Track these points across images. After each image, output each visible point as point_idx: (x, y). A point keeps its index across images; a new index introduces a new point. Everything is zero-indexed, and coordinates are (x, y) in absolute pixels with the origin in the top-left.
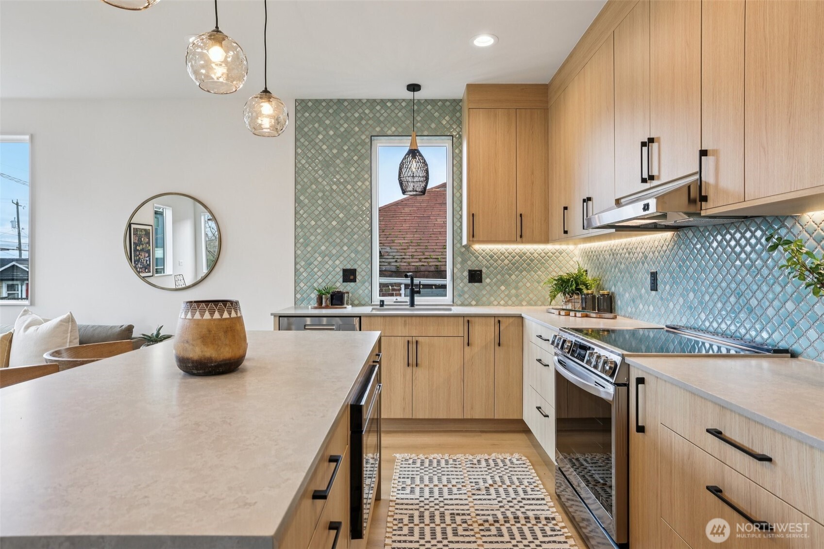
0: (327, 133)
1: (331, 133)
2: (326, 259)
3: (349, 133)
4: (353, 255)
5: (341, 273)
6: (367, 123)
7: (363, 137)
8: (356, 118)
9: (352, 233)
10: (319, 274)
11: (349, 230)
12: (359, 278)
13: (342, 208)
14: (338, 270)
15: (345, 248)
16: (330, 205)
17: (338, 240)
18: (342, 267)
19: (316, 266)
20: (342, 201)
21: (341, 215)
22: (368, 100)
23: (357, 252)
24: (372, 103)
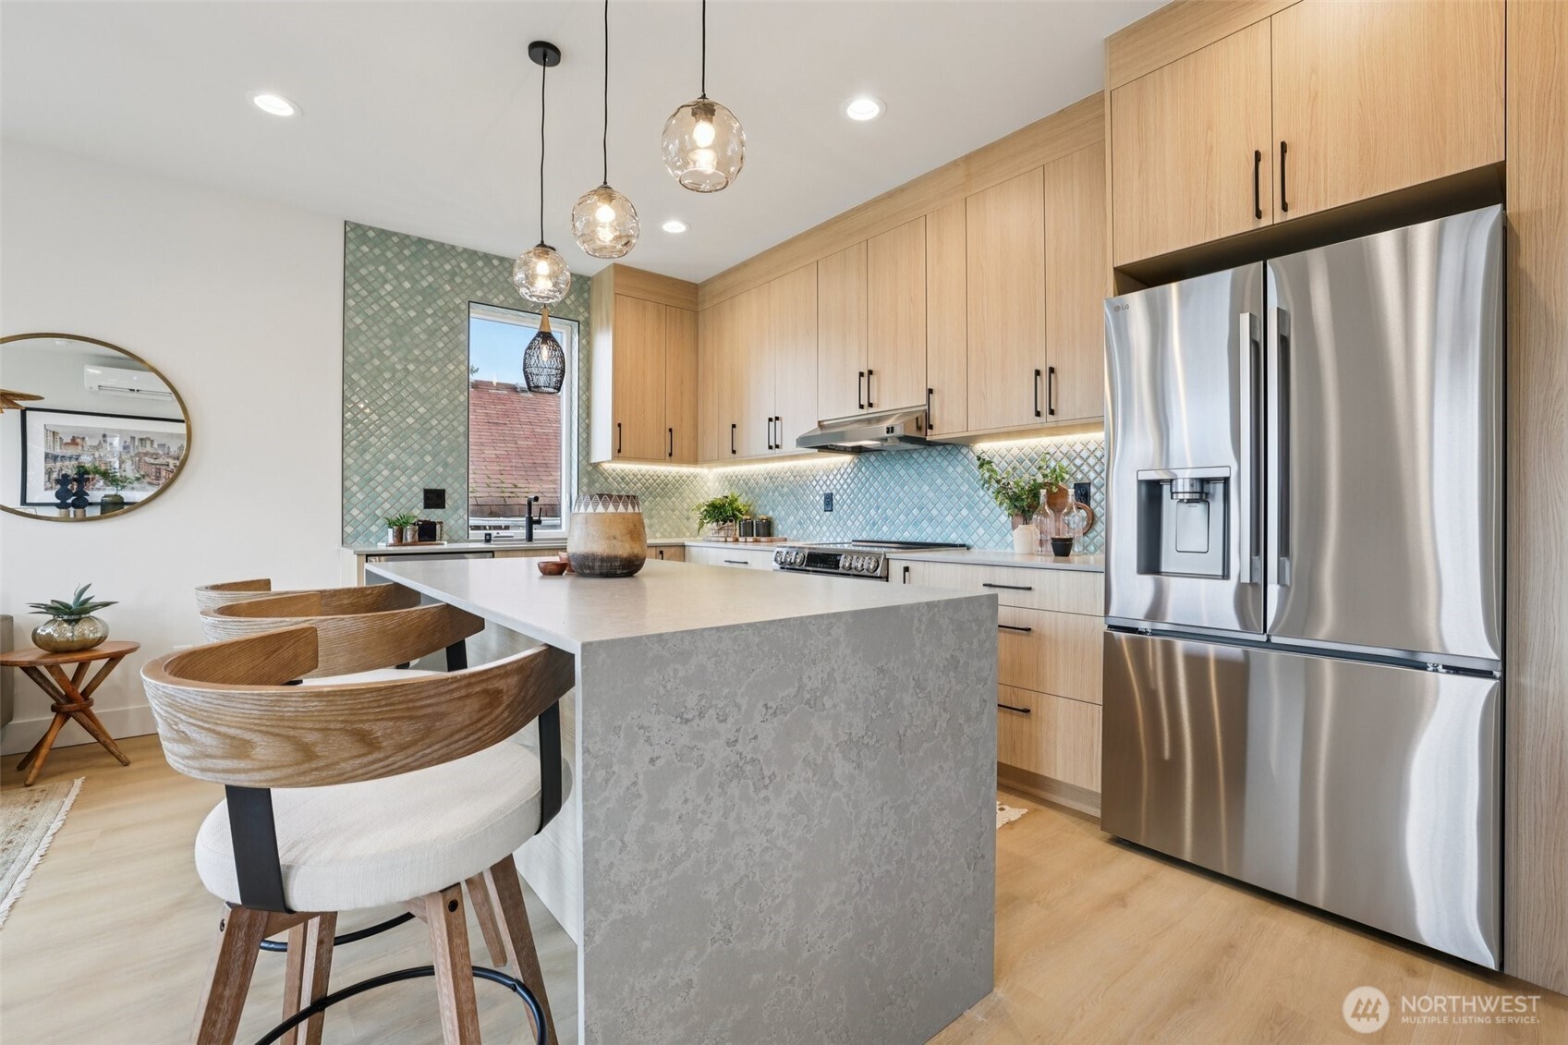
0: (400, 284)
1: (407, 285)
2: (397, 473)
3: (436, 290)
4: (440, 469)
5: (422, 496)
6: (463, 282)
7: (458, 301)
8: (447, 272)
9: (440, 437)
10: (385, 495)
11: (434, 432)
12: (448, 503)
13: (424, 399)
14: (416, 489)
15: (428, 458)
16: (404, 394)
17: (416, 447)
18: (423, 486)
19: (380, 484)
20: (422, 390)
21: (422, 410)
22: (465, 250)
23: (446, 465)
24: (472, 255)
